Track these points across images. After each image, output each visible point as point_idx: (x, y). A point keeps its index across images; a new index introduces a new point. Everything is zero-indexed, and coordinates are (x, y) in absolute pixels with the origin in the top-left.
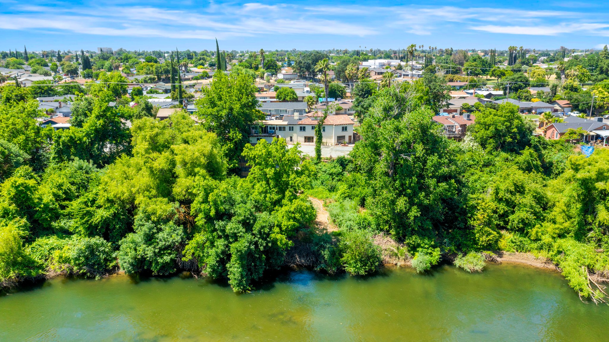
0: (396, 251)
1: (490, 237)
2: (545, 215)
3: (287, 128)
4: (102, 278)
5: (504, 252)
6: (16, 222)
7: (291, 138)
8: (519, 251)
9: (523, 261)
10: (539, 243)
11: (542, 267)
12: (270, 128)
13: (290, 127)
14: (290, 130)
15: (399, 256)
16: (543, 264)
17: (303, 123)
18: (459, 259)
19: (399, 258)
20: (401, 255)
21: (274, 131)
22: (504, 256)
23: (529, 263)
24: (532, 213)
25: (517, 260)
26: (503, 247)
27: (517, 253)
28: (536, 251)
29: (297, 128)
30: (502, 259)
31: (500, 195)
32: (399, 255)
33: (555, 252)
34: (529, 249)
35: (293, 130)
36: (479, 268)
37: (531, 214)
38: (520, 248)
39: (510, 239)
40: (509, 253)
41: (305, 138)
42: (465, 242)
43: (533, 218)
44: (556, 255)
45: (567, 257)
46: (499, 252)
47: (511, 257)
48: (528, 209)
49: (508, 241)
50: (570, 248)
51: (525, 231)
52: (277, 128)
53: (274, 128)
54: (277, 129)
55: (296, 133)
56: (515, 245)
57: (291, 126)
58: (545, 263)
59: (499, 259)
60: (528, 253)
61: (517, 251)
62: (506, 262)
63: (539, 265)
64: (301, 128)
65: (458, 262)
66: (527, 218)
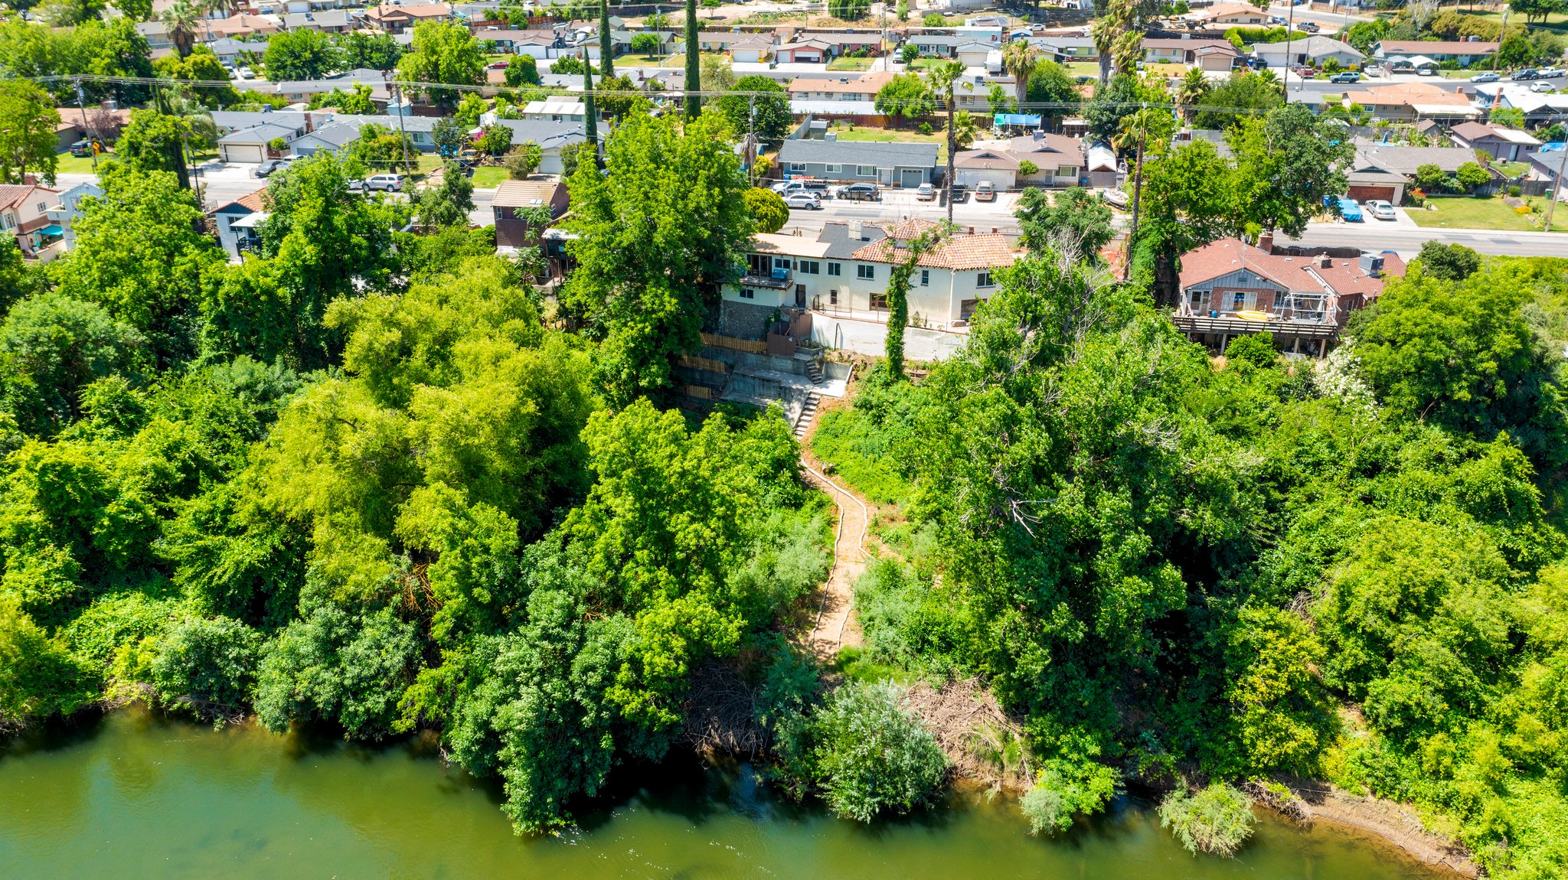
0: (998, 745)
1: (1290, 747)
2: (1486, 697)
3: (824, 268)
4: (228, 726)
5: (1333, 788)
6: (44, 558)
7: (834, 294)
8: (1380, 794)
9: (1383, 829)
10: (1443, 788)
11: (1435, 861)
12: (778, 264)
13: (831, 265)
14: (830, 273)
15: (1005, 762)
16: (1441, 855)
17: (867, 256)
18: (1173, 802)
19: (1002, 767)
20: (1011, 760)
21: (785, 271)
22: (1328, 800)
23: (1399, 839)
24: (1437, 691)
25: (1364, 822)
26: (1331, 774)
27: (1370, 798)
28: (1431, 807)
29: (850, 270)
30: (1319, 809)
31: (1353, 613)
32: (1005, 758)
33: (1483, 829)
34: (1410, 795)
35: (838, 273)
36: (1226, 842)
37: (1434, 693)
38: (1386, 785)
39: (1357, 753)
40: (1345, 794)
41: (873, 297)
42: (1210, 745)
43: (1439, 707)
44: (1483, 839)
45: (1518, 853)
46: (1313, 785)
47: (1348, 808)
48: (1428, 676)
49: (1350, 758)
50: (1537, 823)
51: (1408, 741)
52: (795, 264)
53: (787, 264)
54: (795, 268)
55: (847, 284)
56: (1368, 776)
57: (834, 262)
58: (1450, 851)
59: (1307, 809)
60: (1405, 807)
61: (1374, 792)
62: (1330, 822)
63: (1426, 852)
64: (861, 269)
65: (1171, 809)
66: (1418, 704)
